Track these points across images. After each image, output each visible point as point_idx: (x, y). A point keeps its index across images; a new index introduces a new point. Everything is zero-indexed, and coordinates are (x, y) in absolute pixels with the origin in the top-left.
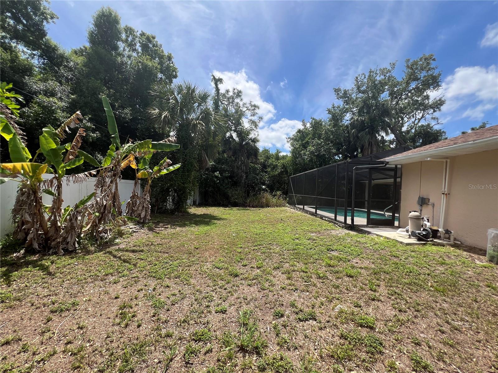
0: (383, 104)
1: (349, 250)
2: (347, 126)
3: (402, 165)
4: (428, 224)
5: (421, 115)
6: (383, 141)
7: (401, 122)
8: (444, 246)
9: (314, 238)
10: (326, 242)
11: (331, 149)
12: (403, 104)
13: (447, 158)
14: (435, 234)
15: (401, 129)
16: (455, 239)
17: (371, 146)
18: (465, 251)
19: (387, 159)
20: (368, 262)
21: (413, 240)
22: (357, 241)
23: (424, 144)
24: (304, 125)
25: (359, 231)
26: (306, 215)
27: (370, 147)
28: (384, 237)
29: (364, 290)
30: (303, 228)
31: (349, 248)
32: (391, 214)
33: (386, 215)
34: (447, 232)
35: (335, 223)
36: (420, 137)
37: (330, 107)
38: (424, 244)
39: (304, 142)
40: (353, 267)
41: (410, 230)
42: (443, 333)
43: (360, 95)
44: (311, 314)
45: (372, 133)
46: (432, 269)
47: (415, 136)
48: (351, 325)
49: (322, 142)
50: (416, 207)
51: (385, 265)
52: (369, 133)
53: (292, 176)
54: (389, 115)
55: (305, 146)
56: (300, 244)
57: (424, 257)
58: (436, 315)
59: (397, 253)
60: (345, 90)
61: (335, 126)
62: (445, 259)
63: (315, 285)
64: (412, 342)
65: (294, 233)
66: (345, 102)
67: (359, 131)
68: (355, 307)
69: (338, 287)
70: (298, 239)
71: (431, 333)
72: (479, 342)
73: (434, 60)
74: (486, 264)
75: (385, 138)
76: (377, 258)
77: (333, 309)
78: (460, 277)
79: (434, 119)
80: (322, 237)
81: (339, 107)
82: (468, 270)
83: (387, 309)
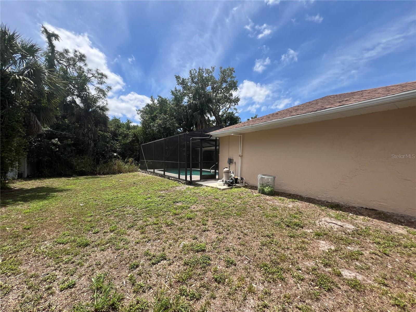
0: (208, 95)
1: (189, 200)
2: (186, 107)
3: (219, 137)
4: (233, 175)
5: (229, 105)
6: (209, 120)
7: (218, 108)
8: (240, 187)
9: (163, 195)
10: (172, 197)
11: (174, 123)
12: (219, 96)
13: (241, 134)
14: (236, 181)
15: (219, 114)
16: (245, 183)
18: (249, 189)
19: (211, 133)
20: (201, 206)
21: (226, 187)
22: (194, 192)
23: (231, 124)
24: (153, 101)
25: (195, 185)
26: (157, 177)
27: (201, 124)
28: (210, 187)
29: (199, 226)
30: (154, 188)
31: (189, 198)
32: (214, 171)
33: (211, 172)
34: (242, 179)
35: (179, 181)
36: (228, 120)
37: (173, 90)
38: (231, 188)
39: (152, 115)
40: (192, 212)
41: (224, 180)
42: (240, 239)
43: (194, 85)
44: (162, 256)
45: (202, 114)
46: (235, 203)
47: (226, 119)
48: (191, 253)
49: (167, 117)
50: (227, 165)
51: (211, 206)
52: (200, 114)
53: (143, 144)
54: (212, 103)
55: (153, 119)
56: (152, 202)
57: (231, 196)
58: (237, 229)
59: (218, 196)
60: (183, 79)
61: (177, 105)
62: (241, 195)
63: (165, 233)
64: (226, 250)
65: (146, 193)
66: (184, 88)
67: (194, 112)
68: (193, 240)
69: (182, 229)
70: (150, 198)
71: (235, 241)
72: (254, 238)
73: (234, 72)
74: (258, 194)
75: (210, 118)
76: (207, 202)
77: (179, 246)
78: (247, 204)
79: (235, 109)
80: (169, 193)
81: (180, 91)
82: (251, 200)
83: (212, 235)
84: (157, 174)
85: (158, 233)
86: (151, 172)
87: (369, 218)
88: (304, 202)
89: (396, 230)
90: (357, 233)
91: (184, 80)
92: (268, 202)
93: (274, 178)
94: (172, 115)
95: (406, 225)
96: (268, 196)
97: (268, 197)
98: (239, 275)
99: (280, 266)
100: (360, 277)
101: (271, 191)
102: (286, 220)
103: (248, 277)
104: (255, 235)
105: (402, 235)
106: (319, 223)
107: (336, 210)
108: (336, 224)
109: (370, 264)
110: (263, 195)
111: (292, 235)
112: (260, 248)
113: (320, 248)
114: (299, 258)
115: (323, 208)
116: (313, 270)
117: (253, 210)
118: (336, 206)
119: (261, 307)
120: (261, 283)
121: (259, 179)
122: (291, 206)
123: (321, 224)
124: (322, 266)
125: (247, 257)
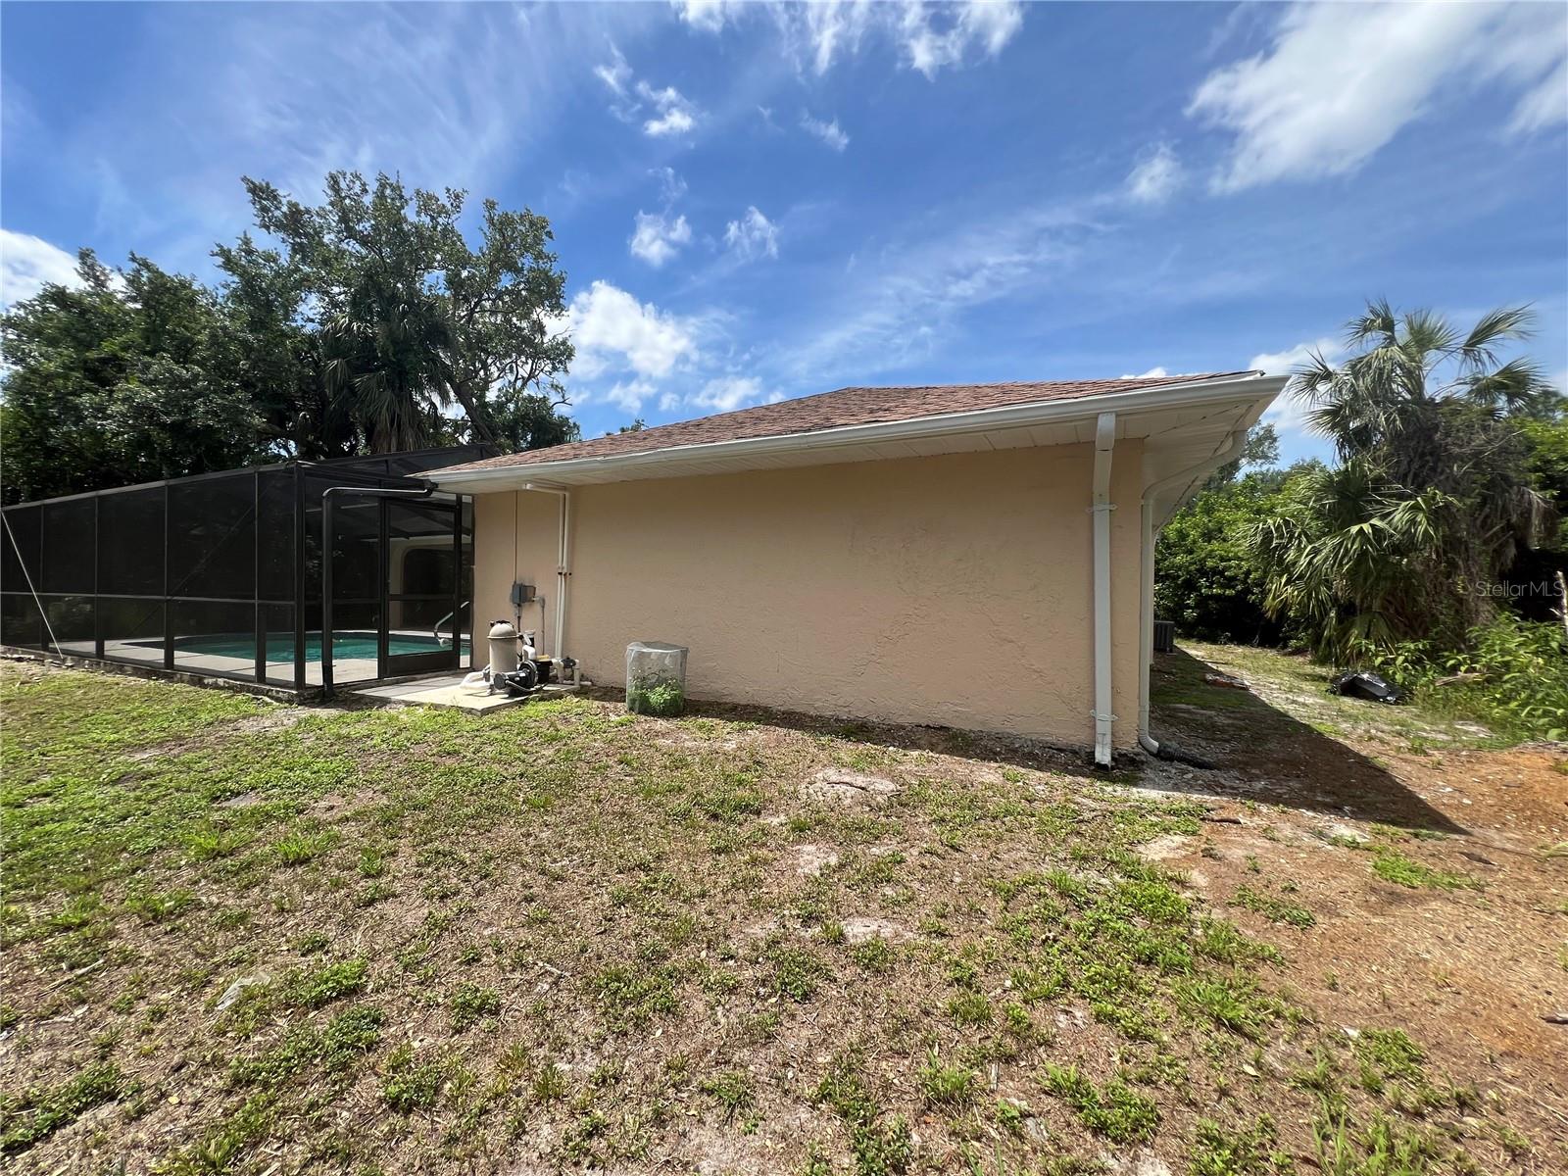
0: (431, 307)
1: (307, 774)
2: (311, 340)
3: (473, 496)
4: (531, 651)
5: (528, 368)
6: (437, 421)
7: (482, 373)
8: (561, 697)
9: (151, 767)
10: (207, 770)
11: (243, 412)
12: (484, 323)
13: (565, 488)
14: (544, 671)
15: (483, 396)
16: (583, 678)
17: (399, 426)
18: (596, 699)
19: (434, 475)
20: (370, 794)
21: (499, 699)
22: (339, 737)
23: (534, 445)
25: (353, 701)
26: (119, 678)
27: (394, 432)
28: (426, 704)
29: (346, 885)
30: (86, 739)
31: (307, 765)
32: (450, 636)
33: (441, 641)
34: (569, 663)
35: (257, 692)
36: (526, 428)
38: (523, 702)
39: (92, 355)
40: (316, 826)
41: (492, 673)
42: (532, 900)
43: (352, 246)
44: (87, 1086)
45: (401, 388)
46: (531, 760)
47: (516, 422)
48: (280, 1022)
49: (196, 377)
50: (508, 609)
51: (419, 786)
52: (390, 384)
53: (21, 505)
54: (448, 343)
55: (102, 374)
56: (61, 816)
57: (518, 734)
58: (523, 866)
59: (458, 741)
60: (293, 206)
61: (256, 325)
62: (559, 727)
63: (128, 959)
64: (461, 963)
65: (27, 770)
66: (297, 249)
67: (358, 370)
68: (303, 955)
69: (242, 918)
70: (47, 795)
71: (508, 914)
72: (590, 883)
73: (549, 234)
74: (625, 717)
75: (440, 411)
76: (399, 772)
77: (210, 1009)
78: (579, 759)
79: (555, 387)
80: (191, 755)
81: (270, 258)
82: (595, 740)
83: (408, 911)
84: (119, 665)
85: (84, 970)
86: (80, 657)
87: (931, 754)
88: (772, 728)
89: (982, 776)
90: (900, 802)
91: (299, 212)
92: (660, 742)
93: (685, 653)
94: (223, 369)
95: (1003, 760)
96: (660, 721)
97: (661, 724)
98: (505, 1046)
99: (668, 964)
100: (887, 931)
101: (674, 701)
102: (712, 795)
103: (541, 1045)
104: (596, 871)
105: (991, 786)
106: (805, 791)
107: (858, 741)
108: (851, 785)
109: (916, 885)
110: (642, 718)
111: (722, 843)
112: (605, 918)
113: (799, 870)
114: (733, 918)
115: (824, 740)
116: (769, 947)
117: (599, 779)
118: (857, 730)
119: (578, 1139)
120: (593, 1049)
121: (629, 660)
122: (730, 746)
123: (811, 791)
124: (798, 926)
125: (548, 967)
